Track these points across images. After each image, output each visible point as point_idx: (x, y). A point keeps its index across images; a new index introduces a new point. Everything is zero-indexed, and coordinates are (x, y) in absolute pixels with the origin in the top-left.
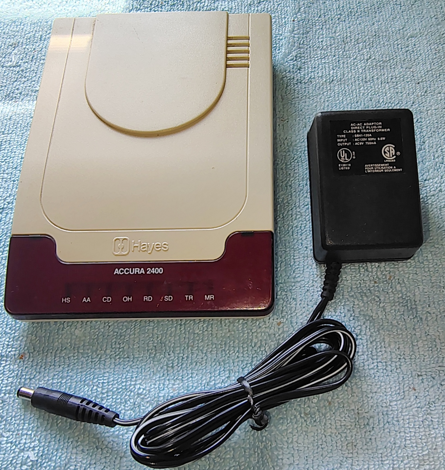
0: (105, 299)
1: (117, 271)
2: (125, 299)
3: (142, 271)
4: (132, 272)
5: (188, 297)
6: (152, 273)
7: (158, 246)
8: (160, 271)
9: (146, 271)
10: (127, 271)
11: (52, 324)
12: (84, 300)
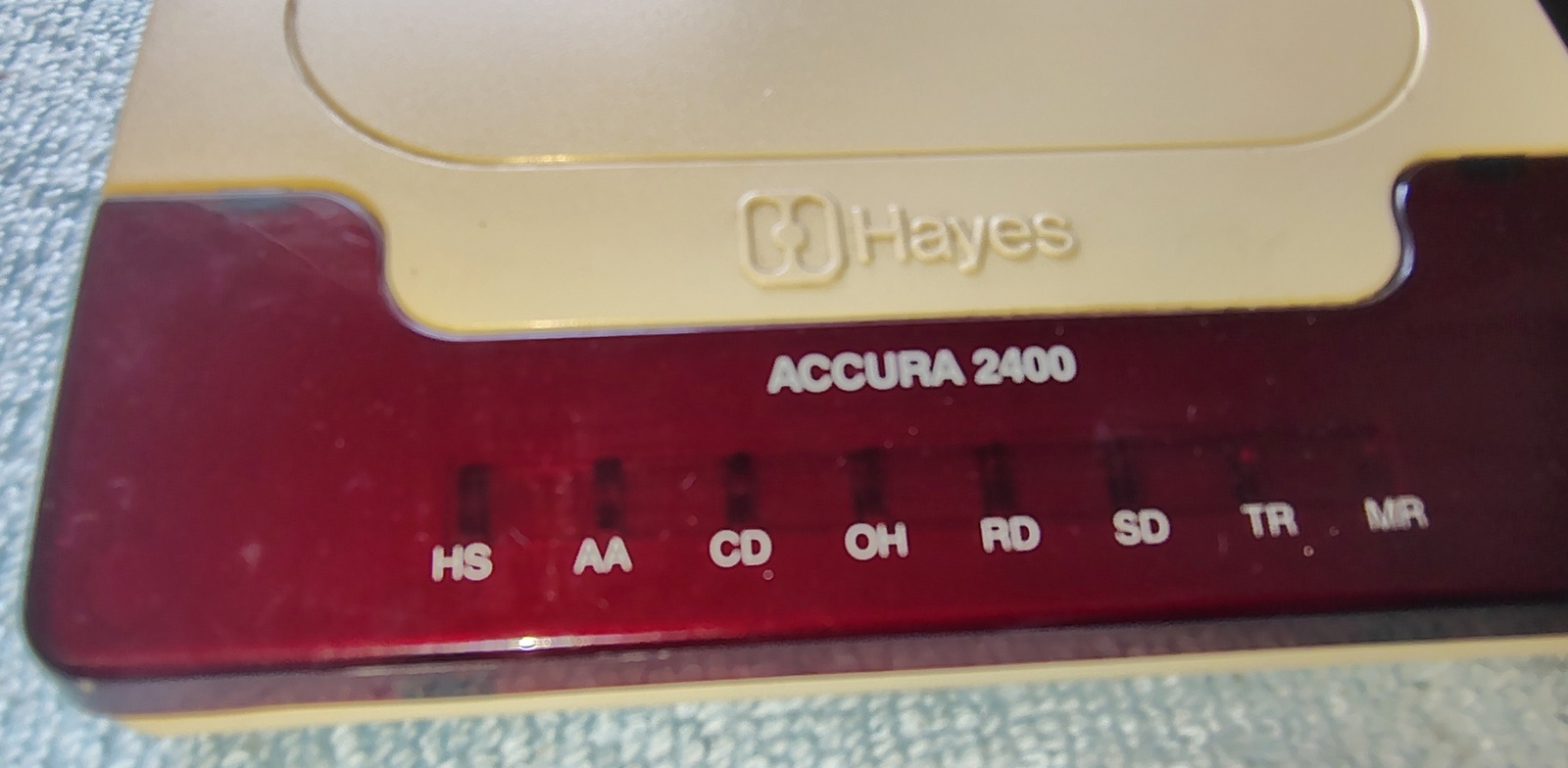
0: (727, 548)
1: (787, 375)
2: (862, 542)
3: (945, 369)
4: (882, 373)
5: (1264, 517)
6: (1008, 380)
7: (1011, 234)
8: (1056, 364)
9: (969, 369)
10: (850, 372)
11: (344, 743)
12: (588, 556)
